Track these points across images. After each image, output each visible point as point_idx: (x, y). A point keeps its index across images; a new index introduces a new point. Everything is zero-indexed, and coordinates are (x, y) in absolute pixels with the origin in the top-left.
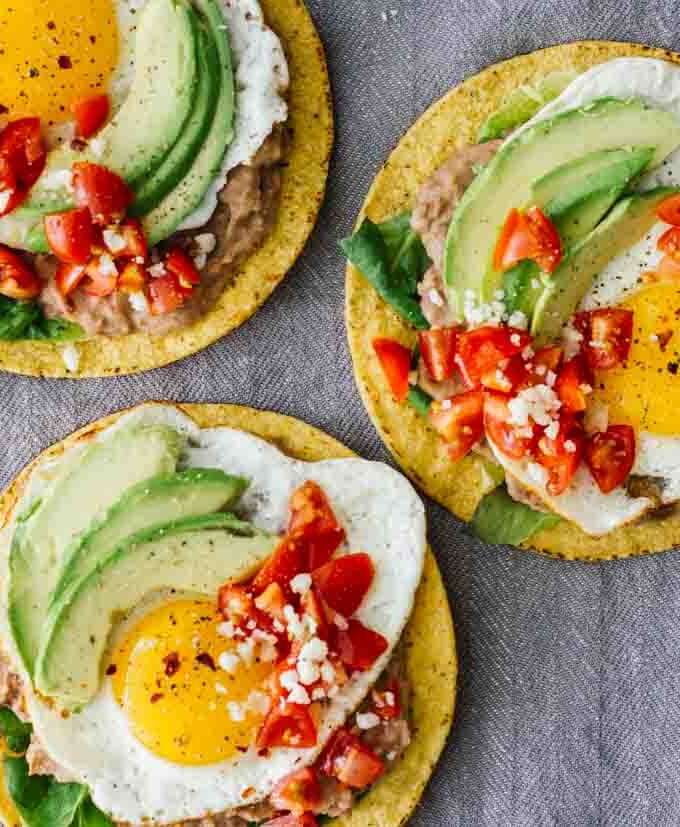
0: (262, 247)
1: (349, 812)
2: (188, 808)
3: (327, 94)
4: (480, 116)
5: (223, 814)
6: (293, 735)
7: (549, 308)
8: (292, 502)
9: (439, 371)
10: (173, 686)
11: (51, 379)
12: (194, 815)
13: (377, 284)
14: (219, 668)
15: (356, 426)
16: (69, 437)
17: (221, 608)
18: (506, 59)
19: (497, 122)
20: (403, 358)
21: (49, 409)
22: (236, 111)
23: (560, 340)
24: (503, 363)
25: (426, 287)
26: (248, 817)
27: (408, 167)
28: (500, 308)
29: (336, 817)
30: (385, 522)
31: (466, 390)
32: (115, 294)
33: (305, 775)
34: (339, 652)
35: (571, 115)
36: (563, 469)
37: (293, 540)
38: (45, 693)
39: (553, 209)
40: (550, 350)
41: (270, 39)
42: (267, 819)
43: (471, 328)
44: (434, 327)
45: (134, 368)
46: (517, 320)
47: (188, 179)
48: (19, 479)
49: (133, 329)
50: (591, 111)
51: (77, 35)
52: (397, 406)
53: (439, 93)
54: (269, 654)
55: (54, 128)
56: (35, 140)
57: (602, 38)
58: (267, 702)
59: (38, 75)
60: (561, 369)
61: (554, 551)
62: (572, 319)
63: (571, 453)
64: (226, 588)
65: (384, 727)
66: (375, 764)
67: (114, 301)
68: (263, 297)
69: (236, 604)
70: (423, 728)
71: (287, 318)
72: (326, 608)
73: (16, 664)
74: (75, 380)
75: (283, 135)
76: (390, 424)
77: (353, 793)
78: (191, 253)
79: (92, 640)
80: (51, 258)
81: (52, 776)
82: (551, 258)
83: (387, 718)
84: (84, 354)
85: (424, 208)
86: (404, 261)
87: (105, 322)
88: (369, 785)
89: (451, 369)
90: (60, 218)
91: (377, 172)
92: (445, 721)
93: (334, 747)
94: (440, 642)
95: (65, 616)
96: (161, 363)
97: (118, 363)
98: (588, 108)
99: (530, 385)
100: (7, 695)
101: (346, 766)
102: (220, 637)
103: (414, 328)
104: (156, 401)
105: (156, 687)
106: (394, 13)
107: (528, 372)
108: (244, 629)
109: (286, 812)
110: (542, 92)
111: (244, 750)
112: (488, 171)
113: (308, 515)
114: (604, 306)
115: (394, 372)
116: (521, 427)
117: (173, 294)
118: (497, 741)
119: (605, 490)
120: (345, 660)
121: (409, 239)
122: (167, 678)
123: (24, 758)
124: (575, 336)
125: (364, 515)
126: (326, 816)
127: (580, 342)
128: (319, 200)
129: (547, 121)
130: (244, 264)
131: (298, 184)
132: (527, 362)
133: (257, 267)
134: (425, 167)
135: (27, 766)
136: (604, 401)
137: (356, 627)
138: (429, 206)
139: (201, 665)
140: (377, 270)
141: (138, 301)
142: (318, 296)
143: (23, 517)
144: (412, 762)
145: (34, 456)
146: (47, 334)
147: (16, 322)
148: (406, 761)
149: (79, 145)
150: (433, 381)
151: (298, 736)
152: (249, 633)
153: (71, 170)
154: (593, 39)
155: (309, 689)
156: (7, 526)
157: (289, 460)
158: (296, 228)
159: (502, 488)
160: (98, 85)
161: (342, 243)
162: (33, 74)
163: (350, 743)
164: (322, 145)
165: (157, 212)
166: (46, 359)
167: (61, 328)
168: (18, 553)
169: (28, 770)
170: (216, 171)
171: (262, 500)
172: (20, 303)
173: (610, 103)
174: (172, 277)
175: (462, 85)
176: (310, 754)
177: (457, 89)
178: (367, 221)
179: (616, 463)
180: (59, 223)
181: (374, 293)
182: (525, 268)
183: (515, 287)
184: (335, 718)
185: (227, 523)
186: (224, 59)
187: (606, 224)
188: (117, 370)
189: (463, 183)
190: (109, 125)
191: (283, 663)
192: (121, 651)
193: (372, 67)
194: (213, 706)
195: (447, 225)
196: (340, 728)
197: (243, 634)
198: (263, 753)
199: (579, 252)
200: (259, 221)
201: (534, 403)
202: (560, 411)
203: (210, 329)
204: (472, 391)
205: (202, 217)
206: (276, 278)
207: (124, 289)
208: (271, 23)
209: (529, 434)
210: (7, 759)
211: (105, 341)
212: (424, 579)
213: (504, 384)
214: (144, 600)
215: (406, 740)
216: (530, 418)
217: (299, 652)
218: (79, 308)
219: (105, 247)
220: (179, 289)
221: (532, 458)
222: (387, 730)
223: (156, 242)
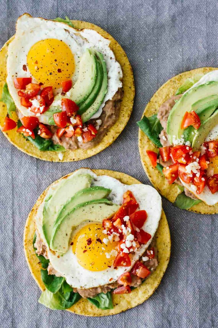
0: (115, 124)
1: (140, 285)
2: (93, 284)
3: (133, 81)
4: (176, 88)
5: (103, 286)
6: (124, 262)
7: (197, 140)
8: (123, 196)
9: (165, 158)
10: (90, 248)
11: (55, 162)
12: (95, 286)
13: (148, 135)
14: (103, 243)
15: (141, 176)
16: (60, 179)
17: (103, 225)
18: (183, 72)
19: (181, 89)
20: (155, 156)
21: (54, 171)
22: (108, 85)
23: (200, 150)
24: (184, 155)
25: (162, 136)
26: (111, 287)
27: (156, 102)
28: (183, 140)
29: (136, 288)
30: (150, 202)
31: (173, 164)
32: (73, 137)
33: (128, 274)
34: (137, 238)
35: (202, 86)
36: (201, 186)
37: (124, 207)
38: (53, 250)
39: (197, 112)
40: (197, 152)
41: (117, 64)
42: (116, 288)
43: (175, 146)
44: (164, 147)
45: (79, 159)
46: (188, 143)
47: (94, 104)
48: (46, 191)
49: (78, 148)
50: (208, 85)
51: (63, 63)
52: (153, 170)
53: (164, 81)
54: (117, 239)
55: (56, 90)
56: (51, 92)
57: (210, 67)
58: (117, 253)
59: (52, 74)
60: (200, 158)
61: (198, 211)
62: (204, 143)
63: (203, 181)
64: (105, 220)
65: (150, 261)
66: (147, 271)
67: (73, 139)
68: (115, 138)
69: (108, 224)
70: (161, 261)
71: (122, 145)
72: (134, 226)
73: (45, 242)
74: (62, 163)
75: (121, 92)
76: (151, 175)
77: (141, 280)
78: (95, 126)
79: (67, 235)
80: (55, 127)
81: (55, 275)
82: (198, 125)
83: (151, 258)
84: (64, 155)
85: (161, 113)
86: (155, 128)
87: (70, 145)
88: (146, 278)
89: (169, 158)
90: (58, 114)
91: (147, 104)
92: (168, 260)
93: (136, 266)
94: (166, 236)
95: (59, 227)
96: (86, 157)
97: (74, 158)
98: (207, 84)
99: (192, 162)
100: (42, 251)
101: (139, 272)
102: (103, 234)
103: (158, 148)
104: (85, 168)
105: (85, 248)
106: (152, 59)
107: (191, 158)
108: (110, 232)
109: (122, 286)
110: (194, 80)
111: (110, 267)
112: (179, 101)
113: (129, 199)
114: (212, 140)
115: (152, 159)
116: (189, 174)
117: (90, 136)
118: (182, 266)
119: (213, 193)
120: (139, 241)
121: (157, 122)
122: (88, 246)
123: (47, 270)
124: (204, 148)
125: (144, 200)
126: (133, 287)
127: (206, 150)
128: (131, 111)
129: (196, 87)
130: (110, 129)
131: (125, 106)
132: (191, 155)
133: (113, 130)
134: (161, 102)
135: (48, 272)
136: (212, 167)
137: (142, 232)
138: (162, 112)
139: (98, 242)
140: (147, 130)
141: (80, 139)
142: (131, 139)
143: (47, 200)
144: (158, 272)
145: (50, 184)
146: (54, 149)
147: (45, 145)
148: (156, 271)
149: (63, 94)
150: (164, 162)
151: (126, 263)
152: (111, 233)
153: (61, 101)
154: (208, 67)
155: (129, 249)
156: (42, 203)
157: (122, 184)
158: (125, 119)
159: (183, 193)
160: (69, 77)
161: (138, 123)
162: (51, 74)
163: (140, 265)
164: (132, 96)
165: (86, 113)
166: (54, 157)
167: (58, 147)
168: (45, 210)
169: (48, 273)
170: (102, 102)
171: (115, 196)
172: (46, 140)
173: (214, 82)
174: (90, 132)
175: (171, 79)
176: (129, 268)
177: (170, 80)
178: (145, 116)
179: (216, 185)
180: (58, 116)
181: (146, 137)
182: (190, 128)
183: (187, 134)
184: (136, 258)
185: (105, 201)
186: (104, 70)
187: (213, 116)
188: (74, 159)
189: (172, 106)
190: (72, 88)
191: (121, 241)
192: (75, 238)
193: (146, 75)
194: (101, 254)
195: (167, 117)
196: (137, 261)
197: (110, 233)
198: (115, 268)
199: (205, 124)
200: (114, 116)
201: (193, 167)
202: (200, 170)
203: (101, 147)
204: (175, 164)
205: (98, 115)
206: (119, 133)
207: (76, 135)
208: (117, 60)
209: (191, 176)
210: (42, 270)
211: (70, 151)
212: (161, 218)
213: (184, 162)
214: (81, 224)
215: (156, 265)
216: (192, 171)
217: (126, 238)
218: (63, 141)
219: (70, 123)
220: (91, 135)
221: (192, 183)
222: (151, 262)
223: (85, 122)
